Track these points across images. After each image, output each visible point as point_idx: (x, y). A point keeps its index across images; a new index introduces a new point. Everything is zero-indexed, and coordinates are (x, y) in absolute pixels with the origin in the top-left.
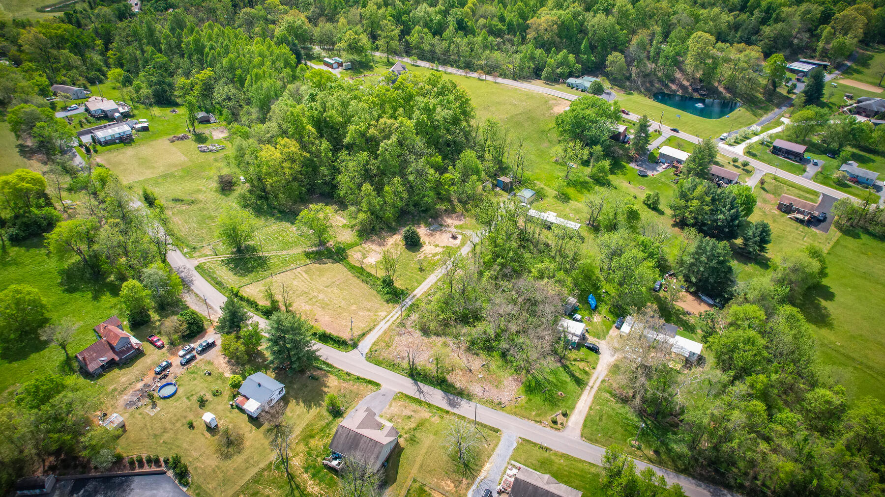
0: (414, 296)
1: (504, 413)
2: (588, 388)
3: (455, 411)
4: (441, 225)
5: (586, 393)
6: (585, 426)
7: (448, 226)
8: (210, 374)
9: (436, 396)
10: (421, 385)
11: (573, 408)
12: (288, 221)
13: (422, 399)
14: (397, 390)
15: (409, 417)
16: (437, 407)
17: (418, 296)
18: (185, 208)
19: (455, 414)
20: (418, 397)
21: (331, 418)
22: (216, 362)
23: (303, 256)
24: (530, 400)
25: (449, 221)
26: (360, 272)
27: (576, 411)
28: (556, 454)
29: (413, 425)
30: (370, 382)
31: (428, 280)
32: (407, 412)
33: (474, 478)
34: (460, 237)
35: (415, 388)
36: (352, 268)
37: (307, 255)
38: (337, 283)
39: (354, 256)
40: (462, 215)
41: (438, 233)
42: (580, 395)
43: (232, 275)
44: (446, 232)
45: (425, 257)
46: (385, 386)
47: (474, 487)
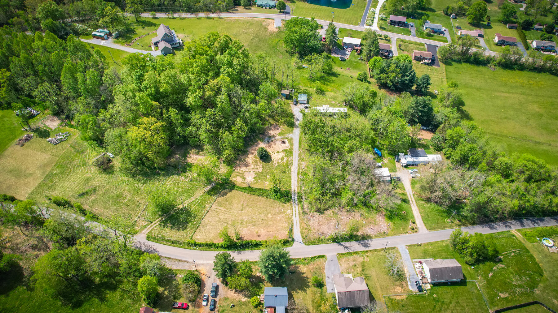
0: (294, 191)
1: (390, 237)
2: (411, 202)
3: (370, 249)
4: (270, 137)
5: (412, 205)
6: (425, 224)
7: (274, 136)
8: (234, 306)
9: (355, 246)
10: (343, 243)
11: (413, 217)
12: (173, 174)
13: (351, 251)
14: (335, 253)
15: (355, 266)
16: (361, 252)
17: (296, 190)
18: (93, 197)
19: (370, 251)
20: (347, 251)
21: (320, 290)
22: (229, 296)
23: (206, 196)
24: (394, 223)
25: (272, 132)
26: (250, 190)
27: (416, 217)
28: (425, 245)
29: (361, 269)
30: (319, 257)
31: (292, 178)
32: (352, 263)
33: (405, 278)
34: (286, 141)
35: (342, 247)
36: (243, 189)
37: (209, 193)
38: (245, 204)
39: (237, 180)
40: (277, 125)
41: (273, 143)
42: (411, 208)
43: (176, 231)
44: (276, 141)
45: (278, 163)
46: (328, 255)
47: (409, 283)
